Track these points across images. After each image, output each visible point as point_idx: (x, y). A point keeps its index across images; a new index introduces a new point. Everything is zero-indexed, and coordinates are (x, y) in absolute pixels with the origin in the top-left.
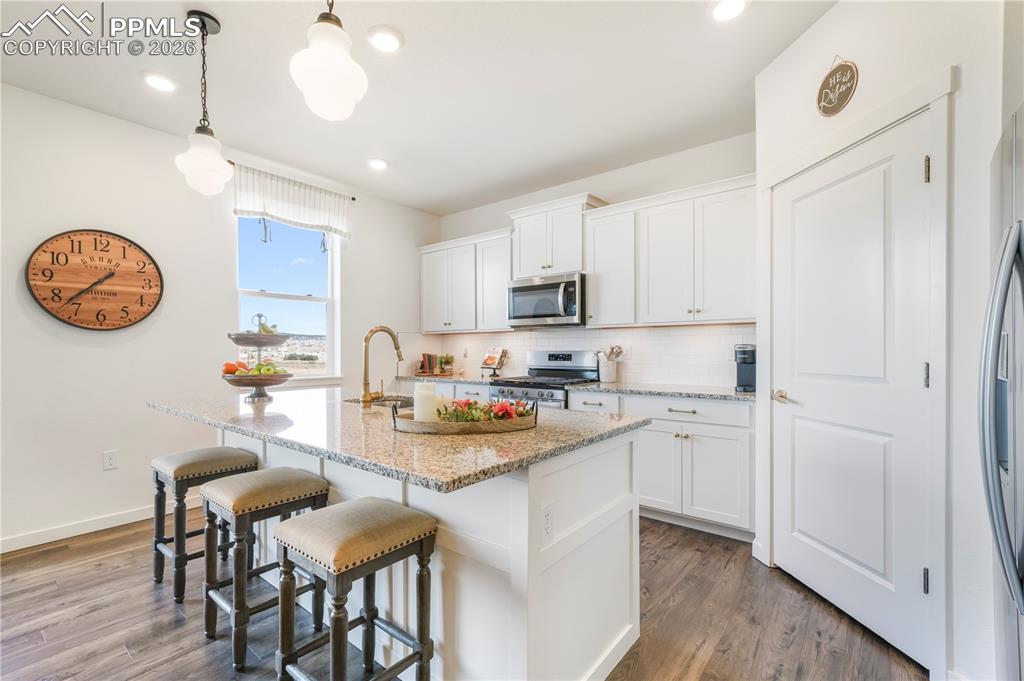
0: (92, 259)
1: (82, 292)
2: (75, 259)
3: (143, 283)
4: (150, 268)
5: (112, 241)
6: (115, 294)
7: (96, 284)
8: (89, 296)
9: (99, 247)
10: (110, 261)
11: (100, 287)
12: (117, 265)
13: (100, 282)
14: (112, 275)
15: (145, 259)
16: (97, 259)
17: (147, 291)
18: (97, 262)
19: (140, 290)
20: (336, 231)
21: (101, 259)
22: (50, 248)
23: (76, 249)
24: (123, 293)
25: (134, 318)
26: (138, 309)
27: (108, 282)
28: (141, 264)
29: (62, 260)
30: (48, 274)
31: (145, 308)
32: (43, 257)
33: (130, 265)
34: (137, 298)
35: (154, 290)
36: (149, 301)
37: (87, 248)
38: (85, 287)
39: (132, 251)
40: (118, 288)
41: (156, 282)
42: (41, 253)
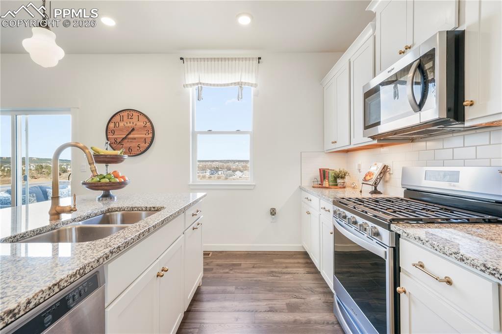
0: (127, 123)
1: (123, 139)
2: (121, 124)
3: (145, 132)
4: (148, 124)
5: (134, 113)
6: (135, 139)
7: (128, 134)
8: (126, 141)
9: (129, 118)
10: (133, 123)
11: (130, 136)
12: (136, 125)
13: (130, 133)
14: (133, 130)
15: (146, 120)
16: (128, 123)
17: (147, 136)
18: (129, 125)
19: (144, 136)
20: (248, 84)
21: (130, 123)
22: (113, 120)
23: (122, 120)
24: (138, 138)
25: (142, 150)
26: (144, 146)
27: (132, 133)
28: (145, 123)
29: (117, 125)
30: (113, 132)
31: (147, 145)
32: (112, 125)
33: (141, 124)
34: (143, 140)
35: (151, 135)
36: (148, 141)
37: (125, 118)
38: (124, 136)
39: (141, 117)
40: (136, 136)
41: (151, 131)
42: (111, 123)
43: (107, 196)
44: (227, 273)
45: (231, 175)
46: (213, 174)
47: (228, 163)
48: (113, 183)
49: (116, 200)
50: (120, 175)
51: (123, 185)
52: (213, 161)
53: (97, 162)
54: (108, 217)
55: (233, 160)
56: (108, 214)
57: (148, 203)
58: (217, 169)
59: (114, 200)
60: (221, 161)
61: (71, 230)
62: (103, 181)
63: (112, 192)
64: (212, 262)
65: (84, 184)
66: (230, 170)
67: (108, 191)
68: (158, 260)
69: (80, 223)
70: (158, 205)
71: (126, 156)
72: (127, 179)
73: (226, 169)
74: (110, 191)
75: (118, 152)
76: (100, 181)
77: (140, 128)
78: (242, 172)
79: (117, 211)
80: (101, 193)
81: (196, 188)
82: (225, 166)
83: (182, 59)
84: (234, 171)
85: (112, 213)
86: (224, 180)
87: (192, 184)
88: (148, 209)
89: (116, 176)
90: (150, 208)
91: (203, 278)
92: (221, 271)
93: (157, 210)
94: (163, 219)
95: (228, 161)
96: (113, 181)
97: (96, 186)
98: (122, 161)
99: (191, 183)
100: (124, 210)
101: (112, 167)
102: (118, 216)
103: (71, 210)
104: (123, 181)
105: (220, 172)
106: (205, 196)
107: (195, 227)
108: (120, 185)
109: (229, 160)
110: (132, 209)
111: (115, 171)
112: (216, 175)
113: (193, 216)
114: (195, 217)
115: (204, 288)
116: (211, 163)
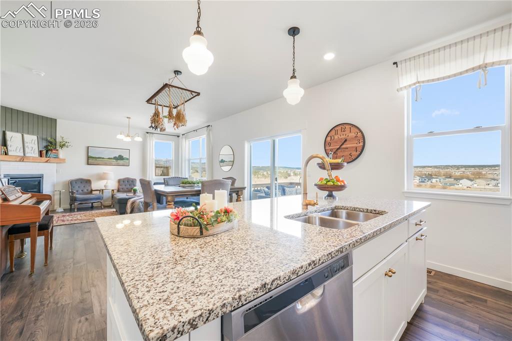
0: (341, 136)
1: (338, 149)
2: (336, 137)
3: (357, 142)
4: (359, 134)
5: (347, 126)
6: (347, 148)
7: (341, 145)
8: (340, 150)
9: (343, 131)
10: (346, 135)
11: (343, 146)
12: (348, 136)
13: (343, 144)
14: (346, 140)
15: (357, 131)
17: (358, 145)
18: (342, 137)
19: (356, 145)
20: (500, 63)
21: (343, 135)
22: (330, 134)
23: (336, 133)
24: (350, 147)
25: (353, 157)
26: (355, 154)
27: (345, 144)
28: (356, 133)
29: (333, 138)
30: (330, 144)
31: (358, 153)
32: (329, 139)
33: (353, 135)
34: (354, 149)
35: (362, 144)
36: (359, 149)
37: (339, 132)
38: (338, 147)
39: (352, 128)
40: (348, 146)
41: (361, 140)
42: (328, 137)
43: (330, 196)
44: (462, 303)
45: (453, 185)
46: (423, 182)
47: (447, 169)
48: (337, 186)
49: (337, 200)
50: (341, 179)
51: (343, 188)
52: (424, 167)
53: (332, 169)
54: (336, 212)
55: (455, 166)
56: (336, 210)
57: (367, 206)
58: (430, 177)
59: (336, 200)
60: (436, 167)
61: (315, 217)
62: (329, 183)
63: (334, 193)
64: (436, 282)
65: (316, 185)
66: (450, 177)
67: (331, 192)
68: (385, 261)
69: (319, 214)
70: (378, 209)
71: (345, 164)
72: (346, 183)
73: (444, 177)
74: (333, 192)
75: (339, 161)
76: (326, 184)
77: (352, 139)
78: (471, 180)
79: (342, 209)
80: (327, 193)
81: (412, 196)
82: (443, 173)
83: (395, 63)
84: (458, 179)
85: (339, 210)
86: (441, 189)
87: (408, 191)
88: (369, 211)
89: (338, 180)
90: (372, 210)
91: (426, 297)
92: (452, 298)
93: (378, 213)
94: (391, 222)
95: (447, 167)
96: (336, 184)
97: (324, 188)
98: (342, 168)
99: (406, 190)
100: (347, 209)
101: (335, 173)
102: (343, 213)
103: (315, 204)
104: (343, 184)
105: (434, 181)
106: (429, 206)
107: (418, 238)
108: (341, 188)
109: (449, 166)
110: (355, 209)
111: (337, 176)
112: (429, 183)
113: (416, 225)
114: (419, 227)
115: (427, 308)
116: (421, 169)
